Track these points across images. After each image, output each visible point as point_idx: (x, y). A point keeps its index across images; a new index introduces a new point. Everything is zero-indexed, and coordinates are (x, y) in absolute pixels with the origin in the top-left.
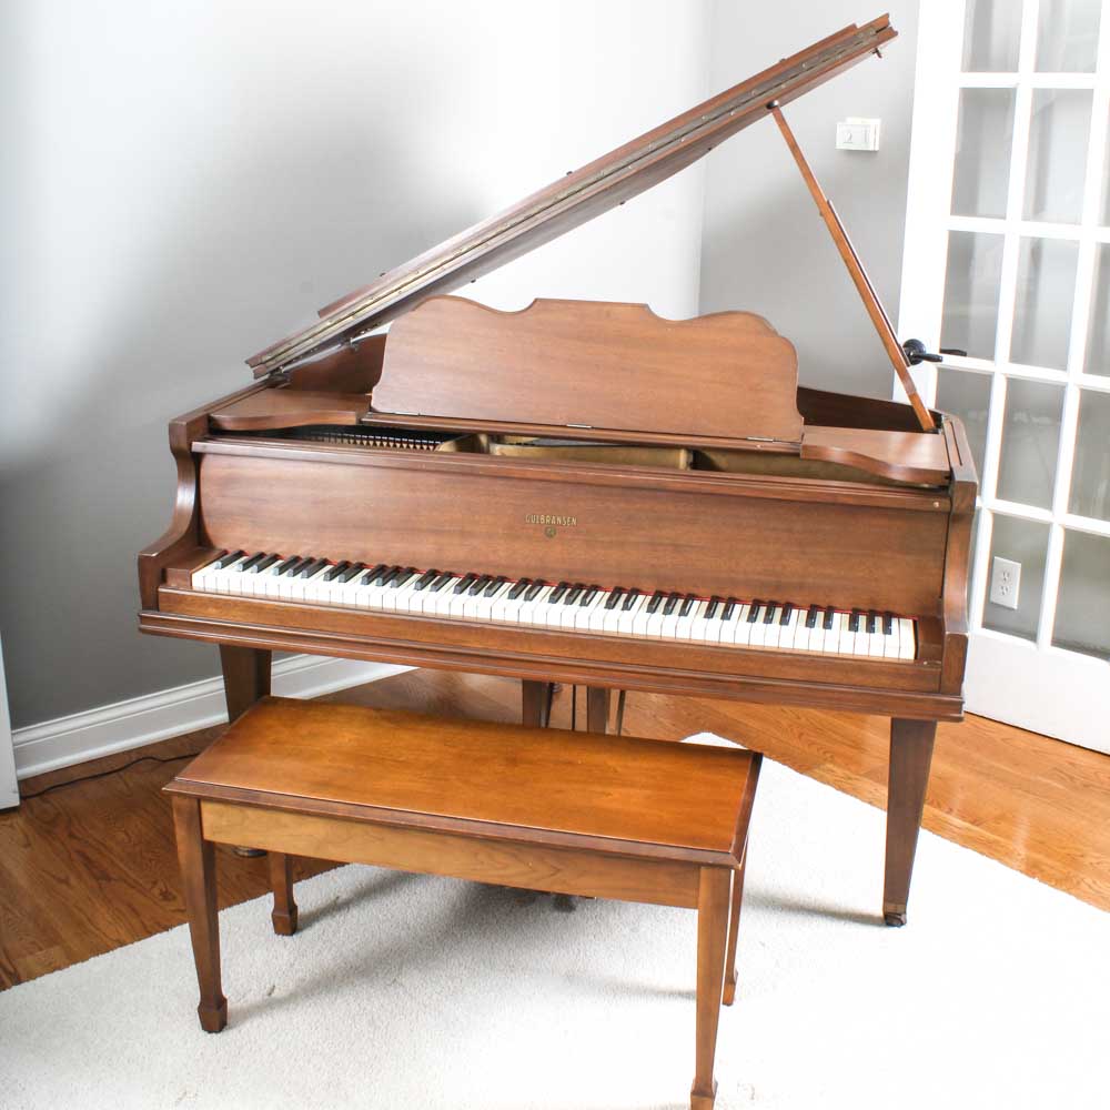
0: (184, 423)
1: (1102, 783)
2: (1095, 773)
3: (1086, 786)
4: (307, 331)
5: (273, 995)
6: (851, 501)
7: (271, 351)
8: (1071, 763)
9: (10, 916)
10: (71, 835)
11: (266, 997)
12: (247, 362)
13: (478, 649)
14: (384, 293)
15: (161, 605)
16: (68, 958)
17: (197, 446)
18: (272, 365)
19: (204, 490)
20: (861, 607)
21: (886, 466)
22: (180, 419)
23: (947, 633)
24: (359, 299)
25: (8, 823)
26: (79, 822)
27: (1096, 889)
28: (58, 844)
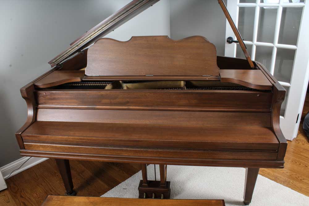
0: (25, 89)
4: (65, 52)
7: (55, 59)
10: (21, 197)
12: (48, 63)
13: (126, 156)
14: (86, 39)
15: (26, 148)
18: (56, 63)
24: (78, 41)
25: (4, 194)
26: (24, 191)
27: (295, 184)
28: (17, 200)
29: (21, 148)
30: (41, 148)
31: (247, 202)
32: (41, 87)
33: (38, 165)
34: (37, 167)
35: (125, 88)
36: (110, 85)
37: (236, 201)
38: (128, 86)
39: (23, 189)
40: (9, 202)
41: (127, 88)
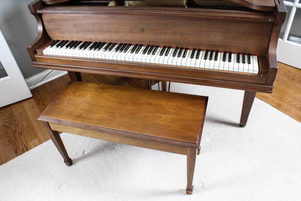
0: (32, 5)
1: (297, 78)
2: (295, 75)
3: (293, 79)
5: (84, 153)
6: (240, 19)
8: (288, 71)
9: (28, 129)
10: (44, 104)
11: (82, 154)
15: (36, 60)
16: (39, 142)
17: (38, 11)
19: (45, 24)
20: (241, 52)
21: (252, 4)
22: (30, 4)
23: (271, 67)
25: (30, 101)
26: (46, 100)
27: (296, 113)
28: (40, 107)
29: (33, 61)
30: (49, 61)
31: (242, 124)
32: (49, 3)
33: (58, 78)
34: (58, 80)
35: (127, 5)
36: (113, 2)
37: (233, 122)
38: (130, 3)
39: (45, 98)
40: (34, 108)
41: (129, 5)
